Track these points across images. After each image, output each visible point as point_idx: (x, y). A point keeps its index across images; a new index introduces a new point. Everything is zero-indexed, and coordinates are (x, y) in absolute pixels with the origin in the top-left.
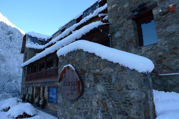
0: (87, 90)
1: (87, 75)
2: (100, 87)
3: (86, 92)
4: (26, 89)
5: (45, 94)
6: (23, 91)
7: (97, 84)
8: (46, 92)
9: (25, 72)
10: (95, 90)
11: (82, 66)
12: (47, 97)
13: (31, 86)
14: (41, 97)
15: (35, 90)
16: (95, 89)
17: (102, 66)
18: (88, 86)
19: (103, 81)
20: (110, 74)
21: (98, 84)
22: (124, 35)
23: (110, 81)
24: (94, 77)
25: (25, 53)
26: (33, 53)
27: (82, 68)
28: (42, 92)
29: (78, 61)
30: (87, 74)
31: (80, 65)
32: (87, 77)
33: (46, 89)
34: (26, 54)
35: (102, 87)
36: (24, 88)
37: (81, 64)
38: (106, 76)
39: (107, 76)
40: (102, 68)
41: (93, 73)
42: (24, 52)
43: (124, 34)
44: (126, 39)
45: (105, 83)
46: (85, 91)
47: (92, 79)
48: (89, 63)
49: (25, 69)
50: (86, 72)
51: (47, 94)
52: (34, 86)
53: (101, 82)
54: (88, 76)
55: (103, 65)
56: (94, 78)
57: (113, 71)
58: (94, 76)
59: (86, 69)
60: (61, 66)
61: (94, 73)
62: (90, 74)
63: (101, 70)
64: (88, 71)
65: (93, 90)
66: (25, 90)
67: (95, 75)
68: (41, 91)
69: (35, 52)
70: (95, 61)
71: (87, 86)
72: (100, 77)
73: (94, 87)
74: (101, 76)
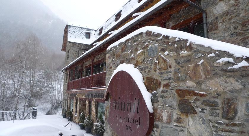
0: (162, 127)
1: (162, 92)
2: (198, 126)
3: (159, 130)
4: (69, 101)
5: (92, 111)
6: (65, 103)
7: (187, 115)
8: (93, 109)
9: (67, 78)
10: (182, 131)
11: (149, 71)
12: (95, 116)
13: (74, 97)
14: (86, 114)
15: (78, 103)
16: (183, 129)
17: (202, 74)
18: (165, 118)
19: (205, 111)
20: (229, 96)
21: (192, 117)
22: (236, 7)
23: (231, 115)
24: (180, 99)
25: (67, 50)
26: (77, 51)
27: (151, 75)
28: (88, 107)
29: (142, 60)
30: (161, 89)
31: (146, 68)
32: (163, 97)
33: (93, 103)
34: (68, 52)
35: (203, 126)
36: (66, 100)
37: (149, 67)
38: (216, 100)
39: (219, 101)
40: (203, 77)
41: (177, 88)
42: (65, 50)
43: (236, 5)
44: (241, 15)
45: (210, 118)
46: (157, 127)
47: (175, 103)
48: (167, 66)
49: (67, 74)
50: (160, 84)
51: (94, 111)
52: (78, 98)
53: (201, 114)
54: (165, 94)
55: (208, 71)
56: (180, 101)
57: (240, 87)
58: (179, 95)
59: (159, 79)
60: (109, 71)
61: (181, 88)
62: (169, 91)
63: (199, 83)
64: (163, 83)
65: (176, 128)
66: (67, 101)
67: (181, 93)
68: (86, 106)
69: (79, 49)
70: (182, 60)
71: (162, 117)
72: (196, 100)
73: (180, 123)
74: (198, 97)
